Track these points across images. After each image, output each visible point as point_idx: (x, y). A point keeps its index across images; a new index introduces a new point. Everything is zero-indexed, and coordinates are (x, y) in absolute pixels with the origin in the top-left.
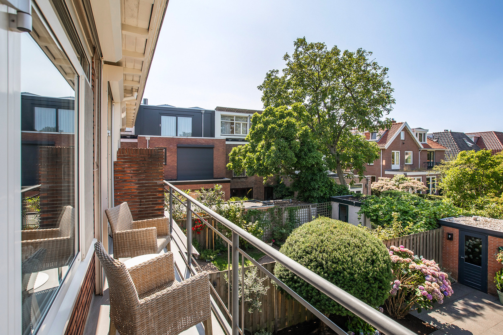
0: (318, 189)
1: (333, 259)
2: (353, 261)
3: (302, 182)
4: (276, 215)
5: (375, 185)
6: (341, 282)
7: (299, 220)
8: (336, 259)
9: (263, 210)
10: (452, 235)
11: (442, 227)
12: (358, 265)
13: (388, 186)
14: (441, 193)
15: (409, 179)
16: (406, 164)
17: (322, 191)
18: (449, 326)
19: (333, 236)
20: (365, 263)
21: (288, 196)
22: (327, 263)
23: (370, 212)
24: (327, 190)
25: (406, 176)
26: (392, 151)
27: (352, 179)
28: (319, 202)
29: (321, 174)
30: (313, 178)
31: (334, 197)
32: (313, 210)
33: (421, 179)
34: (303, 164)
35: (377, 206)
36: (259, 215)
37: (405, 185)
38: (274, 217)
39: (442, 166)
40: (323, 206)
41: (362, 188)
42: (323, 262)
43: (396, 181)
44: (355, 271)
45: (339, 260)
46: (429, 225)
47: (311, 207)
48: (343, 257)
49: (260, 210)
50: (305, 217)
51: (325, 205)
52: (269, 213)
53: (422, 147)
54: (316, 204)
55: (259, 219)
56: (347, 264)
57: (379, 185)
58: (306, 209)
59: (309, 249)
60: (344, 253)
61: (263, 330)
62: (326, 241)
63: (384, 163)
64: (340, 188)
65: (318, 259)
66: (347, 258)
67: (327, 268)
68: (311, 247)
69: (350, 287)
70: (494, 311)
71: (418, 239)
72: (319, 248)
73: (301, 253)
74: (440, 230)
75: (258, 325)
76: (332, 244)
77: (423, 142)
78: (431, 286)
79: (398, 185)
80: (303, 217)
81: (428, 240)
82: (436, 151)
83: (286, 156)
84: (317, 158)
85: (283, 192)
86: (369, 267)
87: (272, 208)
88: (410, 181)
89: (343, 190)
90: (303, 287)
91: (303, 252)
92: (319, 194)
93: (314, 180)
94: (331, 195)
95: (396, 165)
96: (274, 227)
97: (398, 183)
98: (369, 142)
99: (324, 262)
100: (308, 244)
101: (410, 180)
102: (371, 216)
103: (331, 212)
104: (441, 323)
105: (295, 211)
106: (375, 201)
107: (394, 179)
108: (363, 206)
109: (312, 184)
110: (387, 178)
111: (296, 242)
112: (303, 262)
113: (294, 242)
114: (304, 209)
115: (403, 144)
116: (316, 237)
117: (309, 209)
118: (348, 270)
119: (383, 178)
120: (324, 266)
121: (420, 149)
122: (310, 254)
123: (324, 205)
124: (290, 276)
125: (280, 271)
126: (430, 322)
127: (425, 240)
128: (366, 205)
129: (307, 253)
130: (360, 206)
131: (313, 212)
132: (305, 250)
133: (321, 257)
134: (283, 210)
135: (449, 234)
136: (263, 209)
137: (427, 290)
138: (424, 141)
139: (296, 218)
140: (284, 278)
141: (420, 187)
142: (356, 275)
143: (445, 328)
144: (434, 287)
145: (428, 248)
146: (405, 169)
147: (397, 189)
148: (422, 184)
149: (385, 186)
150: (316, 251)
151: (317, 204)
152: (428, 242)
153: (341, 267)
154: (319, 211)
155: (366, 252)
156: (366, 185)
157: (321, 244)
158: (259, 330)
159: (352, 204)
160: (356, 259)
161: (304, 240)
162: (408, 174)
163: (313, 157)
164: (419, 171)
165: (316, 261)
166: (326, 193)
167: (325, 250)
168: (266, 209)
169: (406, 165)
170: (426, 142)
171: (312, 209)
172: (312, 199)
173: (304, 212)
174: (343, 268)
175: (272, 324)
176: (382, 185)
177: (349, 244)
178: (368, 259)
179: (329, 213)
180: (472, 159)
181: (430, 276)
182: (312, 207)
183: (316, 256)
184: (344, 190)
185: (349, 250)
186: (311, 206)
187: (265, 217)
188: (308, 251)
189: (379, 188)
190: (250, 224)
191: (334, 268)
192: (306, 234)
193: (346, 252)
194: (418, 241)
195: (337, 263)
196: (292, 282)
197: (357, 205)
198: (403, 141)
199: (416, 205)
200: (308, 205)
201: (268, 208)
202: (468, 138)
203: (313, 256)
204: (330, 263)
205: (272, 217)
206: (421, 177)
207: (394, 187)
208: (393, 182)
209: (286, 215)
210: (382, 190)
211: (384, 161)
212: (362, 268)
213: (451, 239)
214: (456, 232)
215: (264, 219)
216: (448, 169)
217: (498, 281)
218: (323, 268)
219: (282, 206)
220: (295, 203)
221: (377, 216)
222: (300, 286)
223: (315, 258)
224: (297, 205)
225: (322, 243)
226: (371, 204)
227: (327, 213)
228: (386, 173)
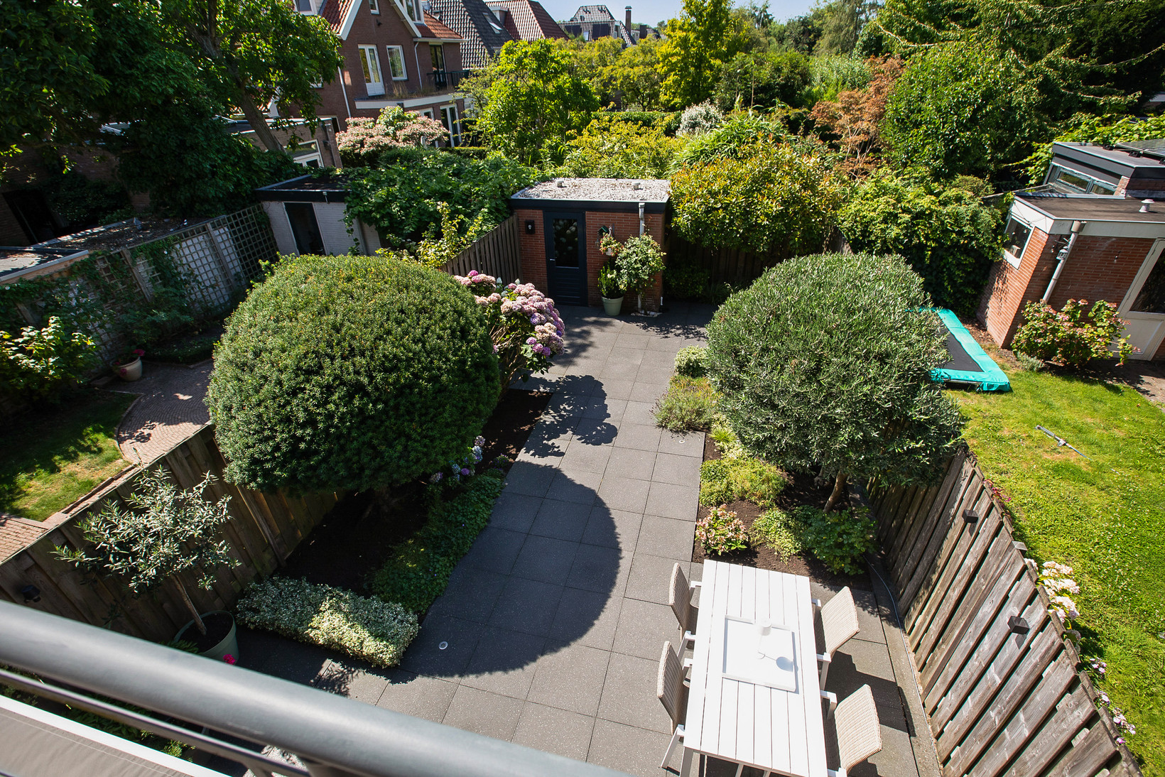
0: (214, 174)
1: (383, 362)
2: (428, 347)
3: (153, 157)
4: (111, 277)
5: (344, 140)
6: (418, 406)
7: (192, 273)
8: (390, 361)
9: (51, 276)
10: (532, 223)
11: (517, 212)
12: (441, 353)
13: (375, 139)
14: (480, 140)
15: (412, 117)
16: (394, 78)
17: (226, 177)
18: (564, 381)
19: (357, 306)
20: (451, 343)
21: (113, 209)
22: (371, 378)
23: (371, 212)
24: (238, 172)
25: (405, 110)
26: (360, 47)
27: (290, 132)
28: (229, 210)
29: (205, 125)
30: (183, 142)
31: (263, 188)
32: (220, 235)
33: (432, 114)
34: (134, 98)
35: (382, 192)
36: (49, 296)
37: (408, 131)
38: (105, 287)
39: (474, 80)
40: (244, 218)
41: (319, 153)
42: (362, 379)
43: (389, 124)
44: (439, 369)
45: (400, 360)
46: (495, 213)
47: (211, 229)
48: (405, 349)
49: (42, 279)
50: (205, 261)
51: (249, 216)
52: (81, 281)
53: (419, 34)
54: (222, 217)
55: (56, 309)
56: (420, 362)
57: (354, 139)
58: (201, 238)
59: (310, 362)
60: (402, 338)
61: (253, 585)
62: (347, 324)
63: (348, 81)
64: (274, 161)
65: (346, 377)
66: (414, 346)
67: (377, 389)
68: (313, 352)
69: (439, 408)
70: (602, 331)
71: (487, 247)
72: (336, 349)
73: (289, 380)
74: (513, 219)
75: (233, 583)
76: (365, 327)
77: (417, 22)
78: (545, 332)
79: (394, 133)
80: (199, 263)
81: (500, 244)
82: (445, 44)
83: (52, 67)
84: (174, 72)
85: (89, 201)
86: (461, 347)
87: (83, 263)
88: (415, 121)
89: (282, 167)
90: (333, 459)
91: (297, 376)
92: (221, 188)
93: (191, 146)
94: (256, 186)
95: (375, 85)
96: (123, 317)
97: (392, 128)
98: (308, 19)
99: (365, 380)
100: (301, 349)
101: (416, 117)
102: (376, 221)
103: (271, 230)
104: (553, 381)
105: (169, 252)
106: (373, 181)
107: (382, 119)
108: (349, 199)
109: (190, 159)
110: (364, 119)
111: (257, 354)
112: (308, 400)
113: (250, 356)
114: (195, 240)
115: (379, 24)
116: (312, 320)
117: (208, 234)
118: (426, 374)
119: (356, 120)
120: (369, 389)
121: (415, 40)
122: (317, 373)
123: (245, 214)
124: (284, 449)
125: (249, 447)
126: (539, 389)
127: (496, 246)
128: (358, 196)
129: (309, 372)
130: (342, 200)
131: (223, 241)
132: (299, 368)
133: (351, 369)
134: (128, 257)
135: (528, 223)
136: (52, 270)
137: (541, 341)
138: (419, 19)
139: (180, 269)
140: (267, 461)
141: (437, 131)
142: (444, 378)
143: (560, 386)
144: (550, 332)
145: (502, 259)
146: (396, 92)
147: (394, 142)
148: (440, 126)
149: (369, 140)
150: (333, 358)
151: (225, 216)
152: (501, 247)
153: (408, 374)
154: (239, 235)
155: (443, 317)
156: (325, 144)
157: (336, 337)
158: (242, 590)
159: (319, 198)
160: (433, 341)
161: (280, 341)
162: (408, 103)
163: (159, 70)
164: (426, 95)
165: (343, 383)
166: (239, 180)
167: (353, 349)
168: (64, 270)
169: (397, 82)
170: (423, 21)
171: (217, 233)
172: (207, 207)
173: (198, 247)
174: (413, 374)
175: (267, 556)
176: (360, 138)
177: (402, 311)
178: (453, 332)
179: (267, 232)
180: (526, 61)
181: (537, 314)
182: (214, 227)
183: (338, 372)
184: (283, 164)
185: (410, 326)
186: (209, 225)
187: (71, 295)
188: (309, 366)
189: (354, 146)
190: (28, 332)
191: (394, 384)
192: (277, 321)
193: (406, 333)
194: (487, 252)
195: (395, 369)
196: (298, 459)
197: (333, 198)
198: (378, 18)
199: (457, 174)
200: (200, 226)
201: (69, 264)
202: (491, 12)
203: (329, 375)
204: (379, 377)
205: (98, 287)
206: (430, 110)
207: (387, 140)
208: (381, 127)
209: (142, 269)
210: (363, 151)
211: (347, 75)
212: (450, 356)
213: (532, 232)
214: (538, 215)
215: (74, 303)
216: (486, 85)
217: (604, 282)
218: (366, 394)
219: (118, 246)
220: (156, 227)
221: (390, 216)
222: (325, 460)
223: (336, 377)
224: (165, 233)
225: (338, 331)
226: (368, 190)
227: (263, 234)
228: (360, 105)
